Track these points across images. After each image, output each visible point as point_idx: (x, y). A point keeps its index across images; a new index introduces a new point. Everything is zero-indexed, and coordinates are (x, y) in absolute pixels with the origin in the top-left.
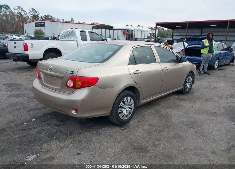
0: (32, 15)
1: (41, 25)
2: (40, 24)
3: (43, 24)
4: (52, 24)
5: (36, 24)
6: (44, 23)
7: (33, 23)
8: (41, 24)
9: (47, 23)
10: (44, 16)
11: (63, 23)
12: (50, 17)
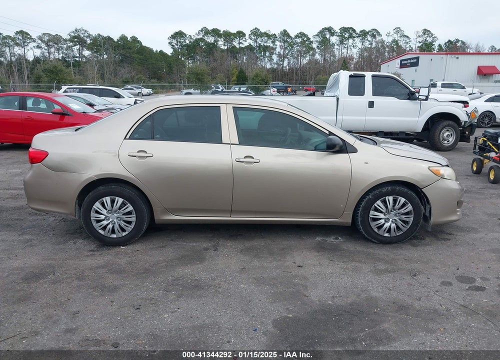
0: (421, 42)
1: (411, 63)
2: (409, 61)
3: (415, 60)
4: (432, 60)
5: (403, 62)
6: (418, 58)
7: (398, 61)
8: (412, 61)
9: (424, 59)
10: (445, 44)
11: (457, 56)
12: (459, 44)
